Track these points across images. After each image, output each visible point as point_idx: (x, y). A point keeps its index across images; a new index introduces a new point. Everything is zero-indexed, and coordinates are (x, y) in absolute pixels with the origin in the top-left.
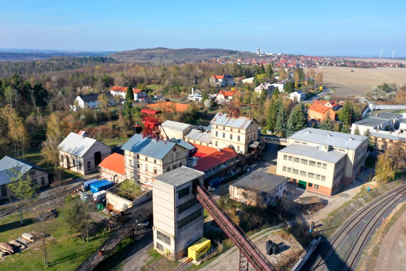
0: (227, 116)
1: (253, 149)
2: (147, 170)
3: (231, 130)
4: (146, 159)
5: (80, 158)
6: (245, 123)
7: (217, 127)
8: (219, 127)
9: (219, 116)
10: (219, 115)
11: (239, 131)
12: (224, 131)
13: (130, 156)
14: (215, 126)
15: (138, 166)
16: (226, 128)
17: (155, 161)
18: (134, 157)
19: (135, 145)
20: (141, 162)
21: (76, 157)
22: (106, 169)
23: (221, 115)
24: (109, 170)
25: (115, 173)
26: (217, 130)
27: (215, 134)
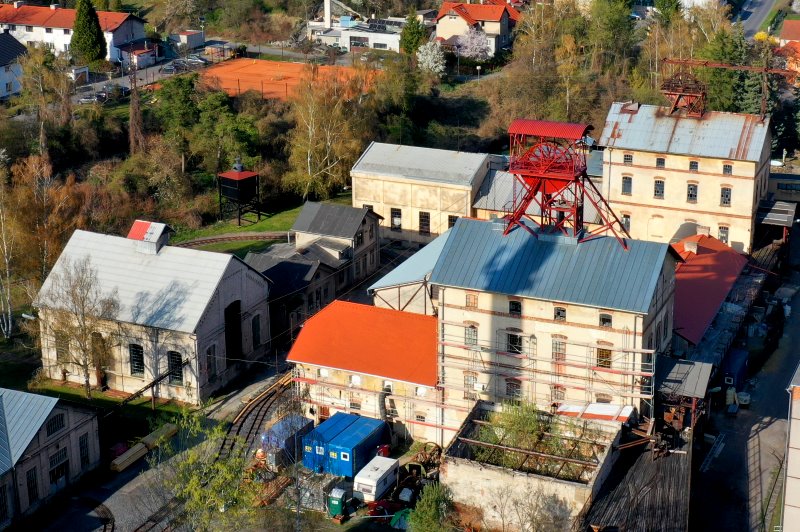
0: (659, 115)
1: (776, 231)
2: (559, 357)
3: (694, 166)
4: (560, 314)
5: (176, 335)
6: (746, 137)
7: (628, 159)
8: (637, 158)
9: (627, 116)
10: (623, 111)
11: (727, 170)
12: (661, 173)
13: (471, 306)
14: (618, 156)
15: (514, 343)
16: (670, 161)
17: (606, 321)
18: (493, 313)
19: (491, 263)
20: (528, 327)
21: (155, 332)
22: (326, 372)
23: (633, 112)
24: (344, 373)
25: (378, 382)
26: (627, 170)
27: (618, 184)
